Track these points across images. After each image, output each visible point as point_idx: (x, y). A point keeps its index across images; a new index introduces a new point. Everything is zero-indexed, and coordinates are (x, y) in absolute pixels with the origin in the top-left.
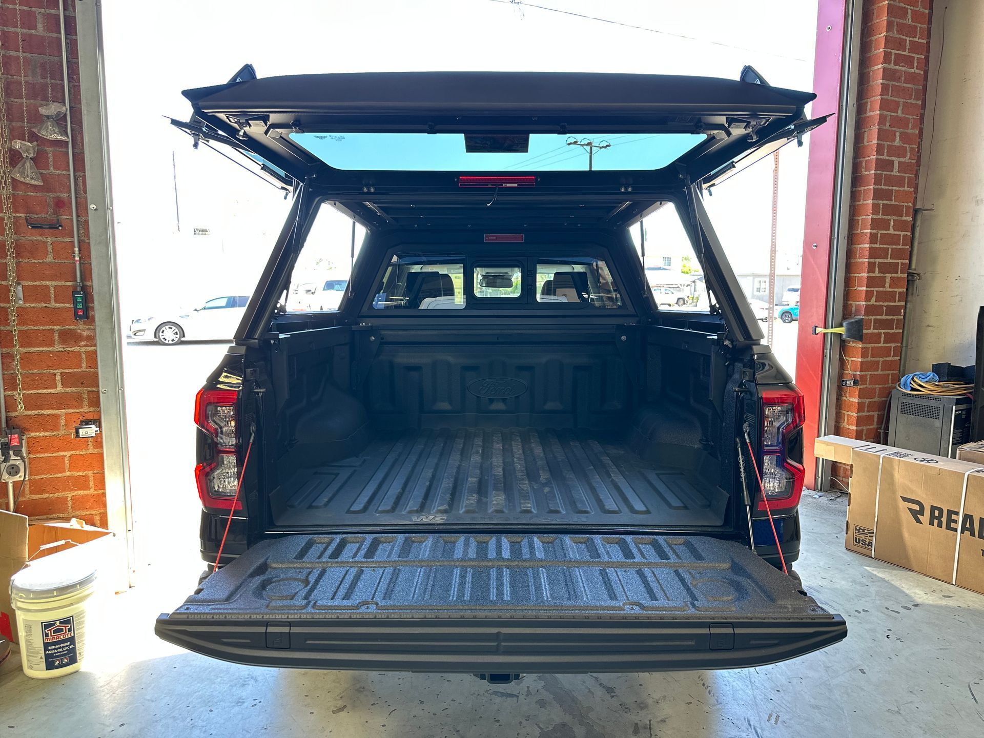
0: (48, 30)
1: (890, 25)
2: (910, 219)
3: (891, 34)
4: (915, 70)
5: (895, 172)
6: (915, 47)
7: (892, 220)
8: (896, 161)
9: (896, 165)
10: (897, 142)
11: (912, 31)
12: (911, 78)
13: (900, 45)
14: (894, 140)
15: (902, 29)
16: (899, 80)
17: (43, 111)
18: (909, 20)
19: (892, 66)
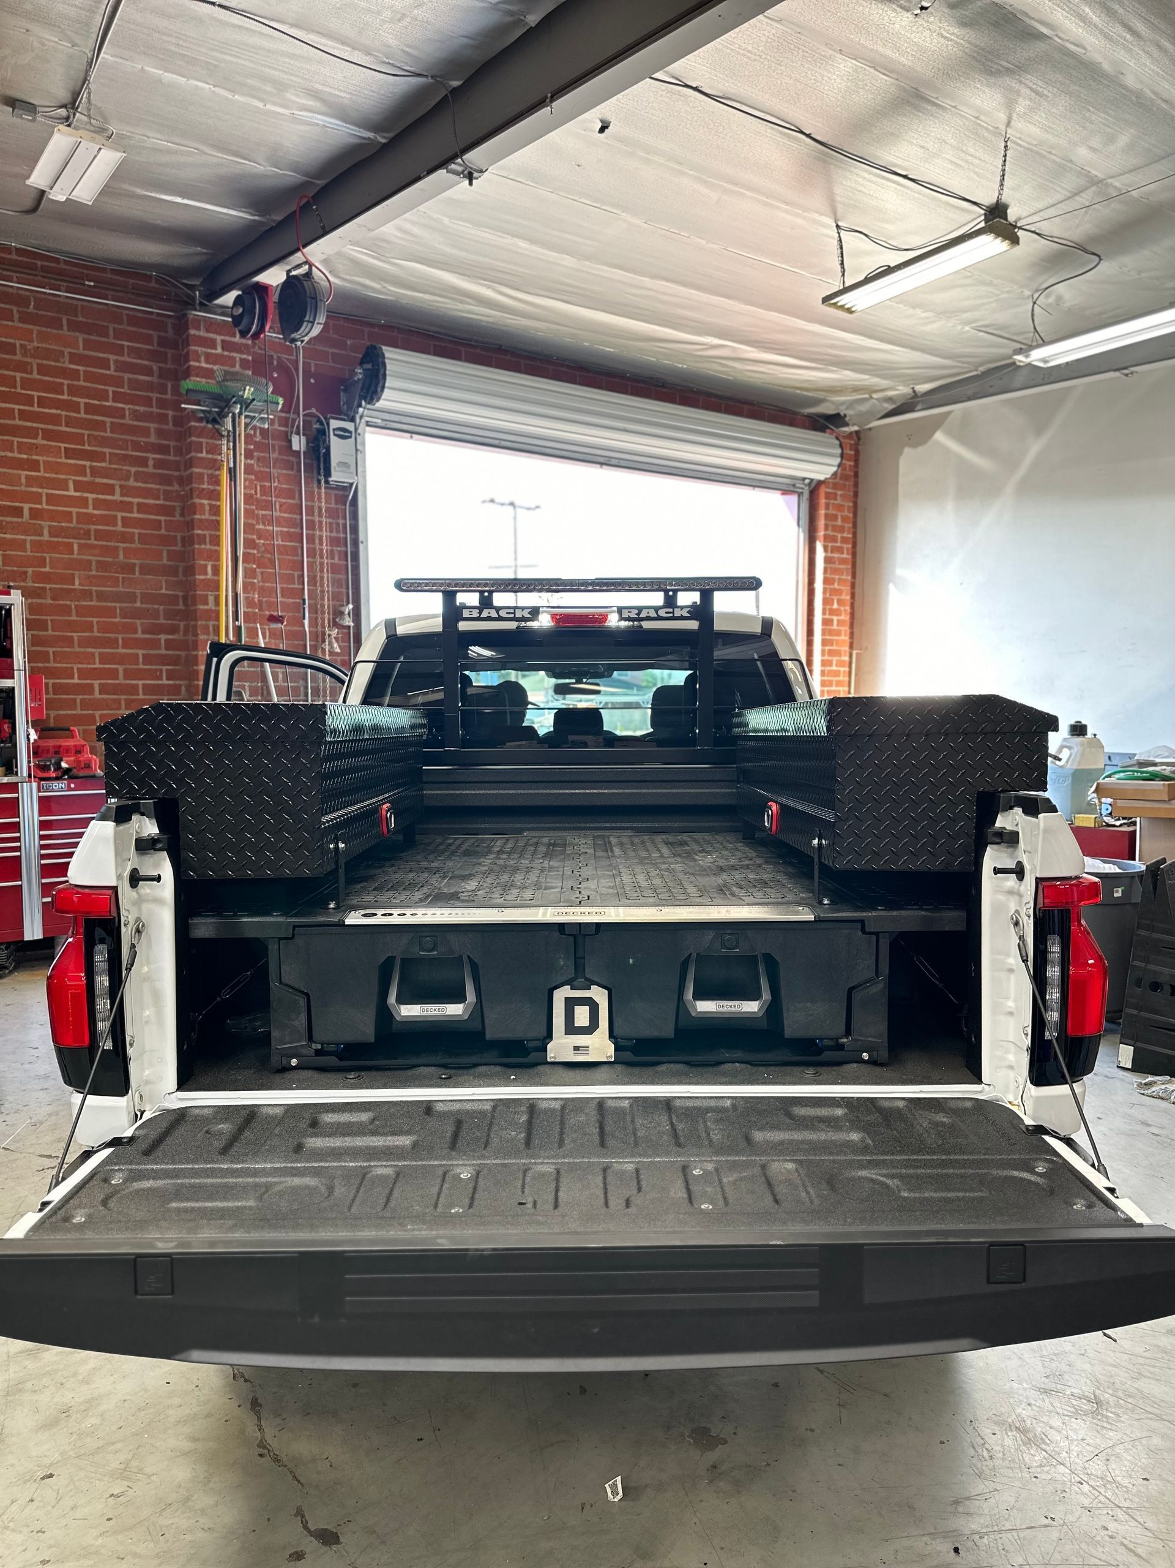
0: (340, 559)
1: (826, 527)
2: (847, 658)
3: (827, 533)
4: (845, 556)
5: (835, 627)
6: (844, 540)
7: (835, 659)
8: (835, 618)
9: (835, 622)
10: (835, 606)
11: (841, 529)
12: (842, 561)
13: (834, 539)
14: (833, 604)
15: (835, 528)
16: (834, 563)
17: (342, 609)
18: (839, 522)
19: (829, 554)
